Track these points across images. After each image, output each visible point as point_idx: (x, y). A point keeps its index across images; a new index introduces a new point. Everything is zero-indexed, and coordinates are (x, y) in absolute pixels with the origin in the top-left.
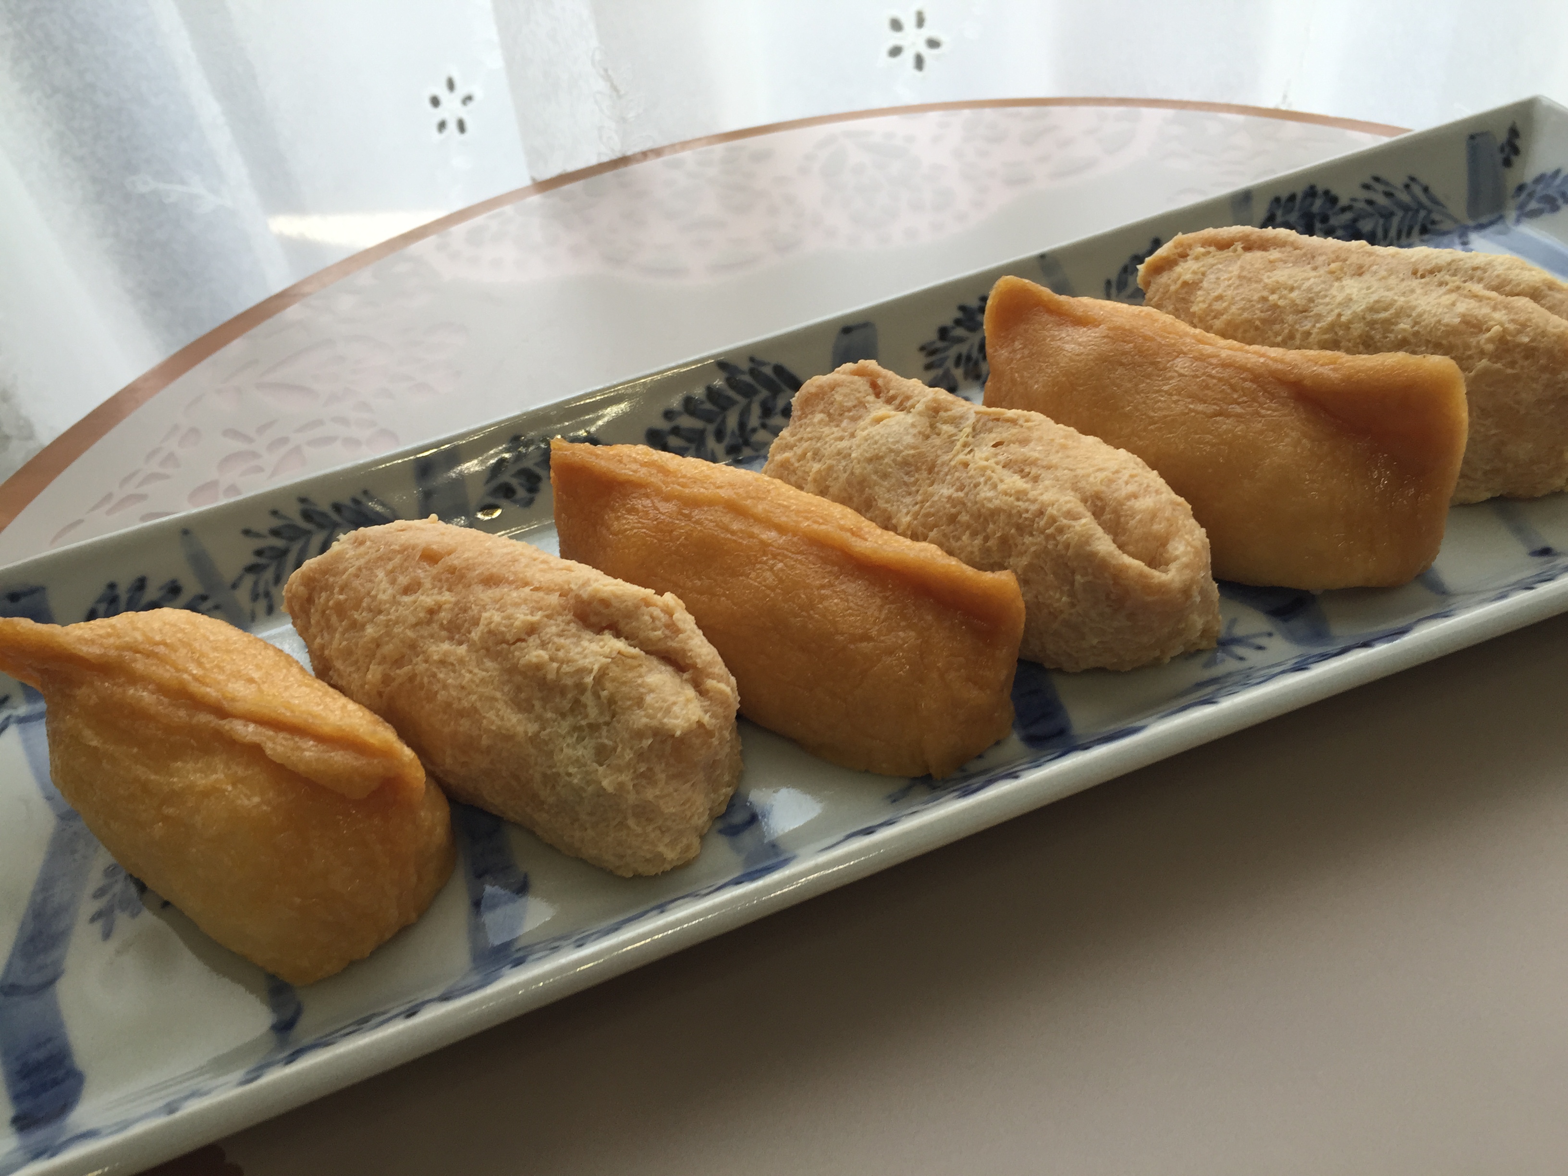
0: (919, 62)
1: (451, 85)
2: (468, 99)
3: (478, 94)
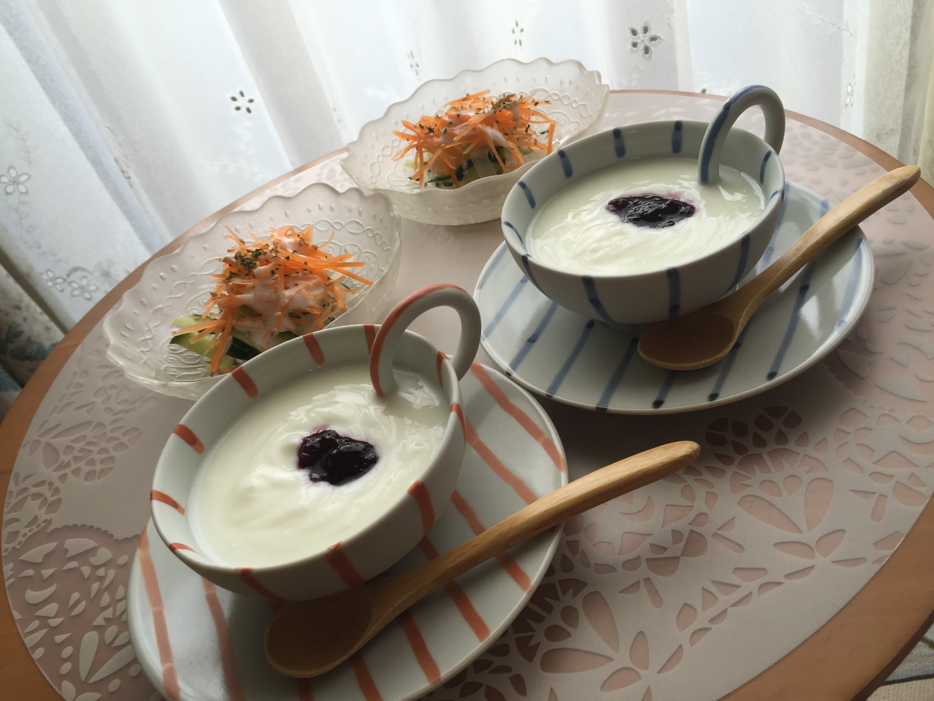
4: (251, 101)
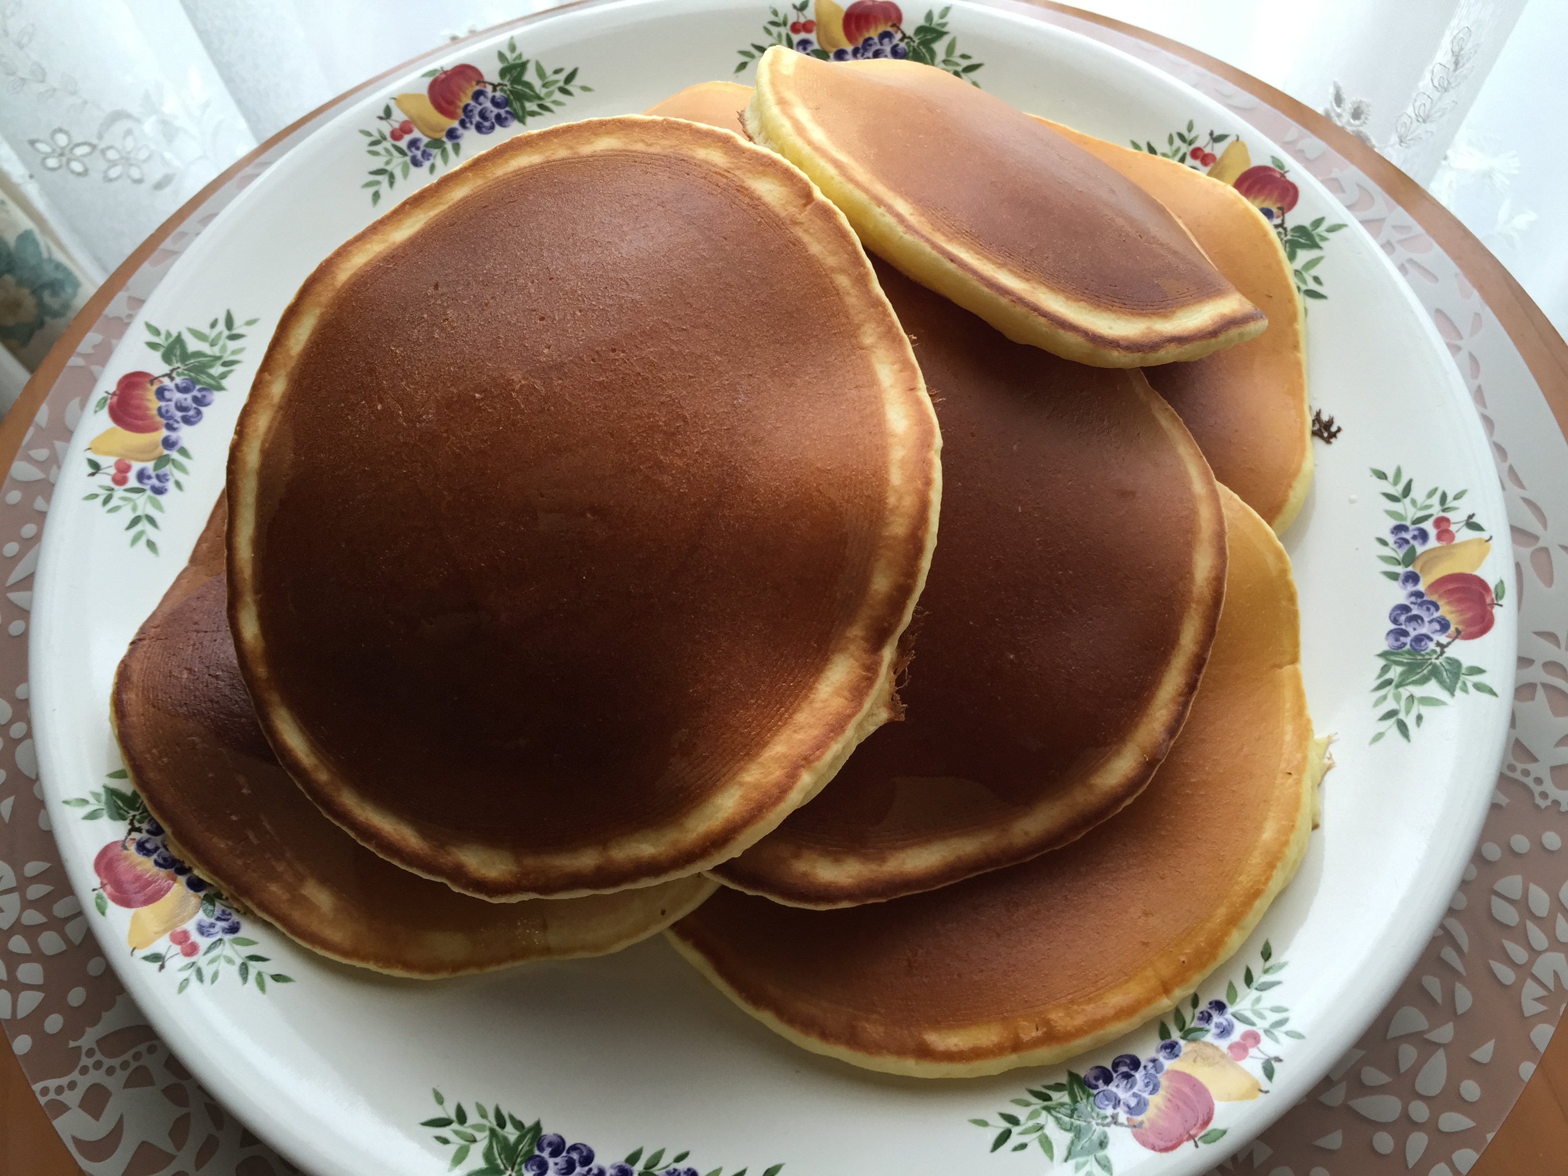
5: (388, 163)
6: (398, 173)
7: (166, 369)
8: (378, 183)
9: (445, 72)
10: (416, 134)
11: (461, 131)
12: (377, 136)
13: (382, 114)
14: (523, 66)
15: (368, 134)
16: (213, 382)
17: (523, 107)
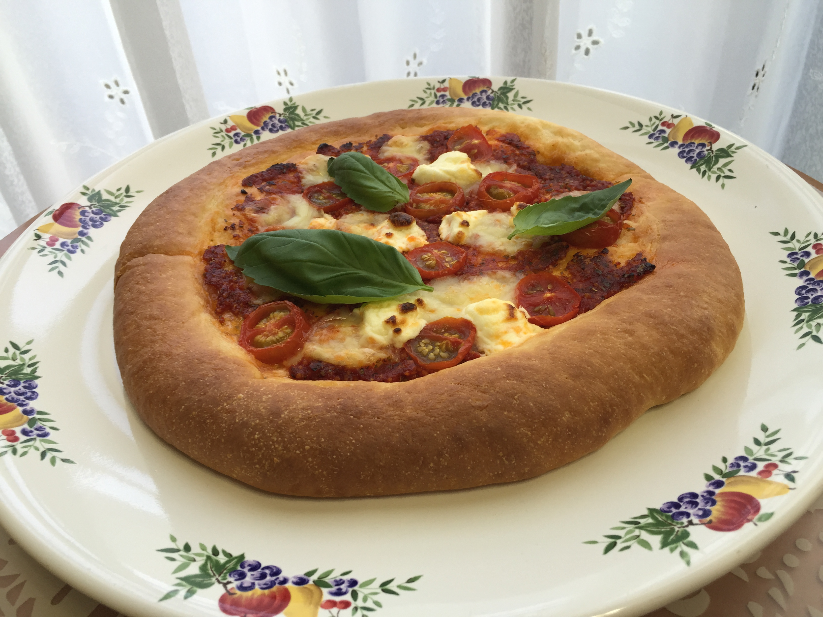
0: (587, 52)
1: (415, 56)
2: (420, 64)
3: (425, 61)
4: (126, 92)
5: (222, 141)
6: (227, 146)
7: (89, 204)
8: (216, 149)
9: (257, 108)
10: (238, 131)
11: (261, 131)
12: (218, 130)
13: (222, 122)
14: (296, 107)
15: (214, 129)
16: (113, 213)
17: (294, 124)
